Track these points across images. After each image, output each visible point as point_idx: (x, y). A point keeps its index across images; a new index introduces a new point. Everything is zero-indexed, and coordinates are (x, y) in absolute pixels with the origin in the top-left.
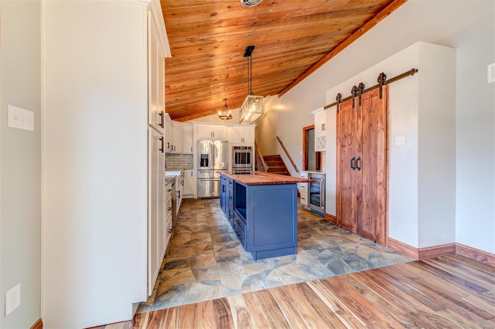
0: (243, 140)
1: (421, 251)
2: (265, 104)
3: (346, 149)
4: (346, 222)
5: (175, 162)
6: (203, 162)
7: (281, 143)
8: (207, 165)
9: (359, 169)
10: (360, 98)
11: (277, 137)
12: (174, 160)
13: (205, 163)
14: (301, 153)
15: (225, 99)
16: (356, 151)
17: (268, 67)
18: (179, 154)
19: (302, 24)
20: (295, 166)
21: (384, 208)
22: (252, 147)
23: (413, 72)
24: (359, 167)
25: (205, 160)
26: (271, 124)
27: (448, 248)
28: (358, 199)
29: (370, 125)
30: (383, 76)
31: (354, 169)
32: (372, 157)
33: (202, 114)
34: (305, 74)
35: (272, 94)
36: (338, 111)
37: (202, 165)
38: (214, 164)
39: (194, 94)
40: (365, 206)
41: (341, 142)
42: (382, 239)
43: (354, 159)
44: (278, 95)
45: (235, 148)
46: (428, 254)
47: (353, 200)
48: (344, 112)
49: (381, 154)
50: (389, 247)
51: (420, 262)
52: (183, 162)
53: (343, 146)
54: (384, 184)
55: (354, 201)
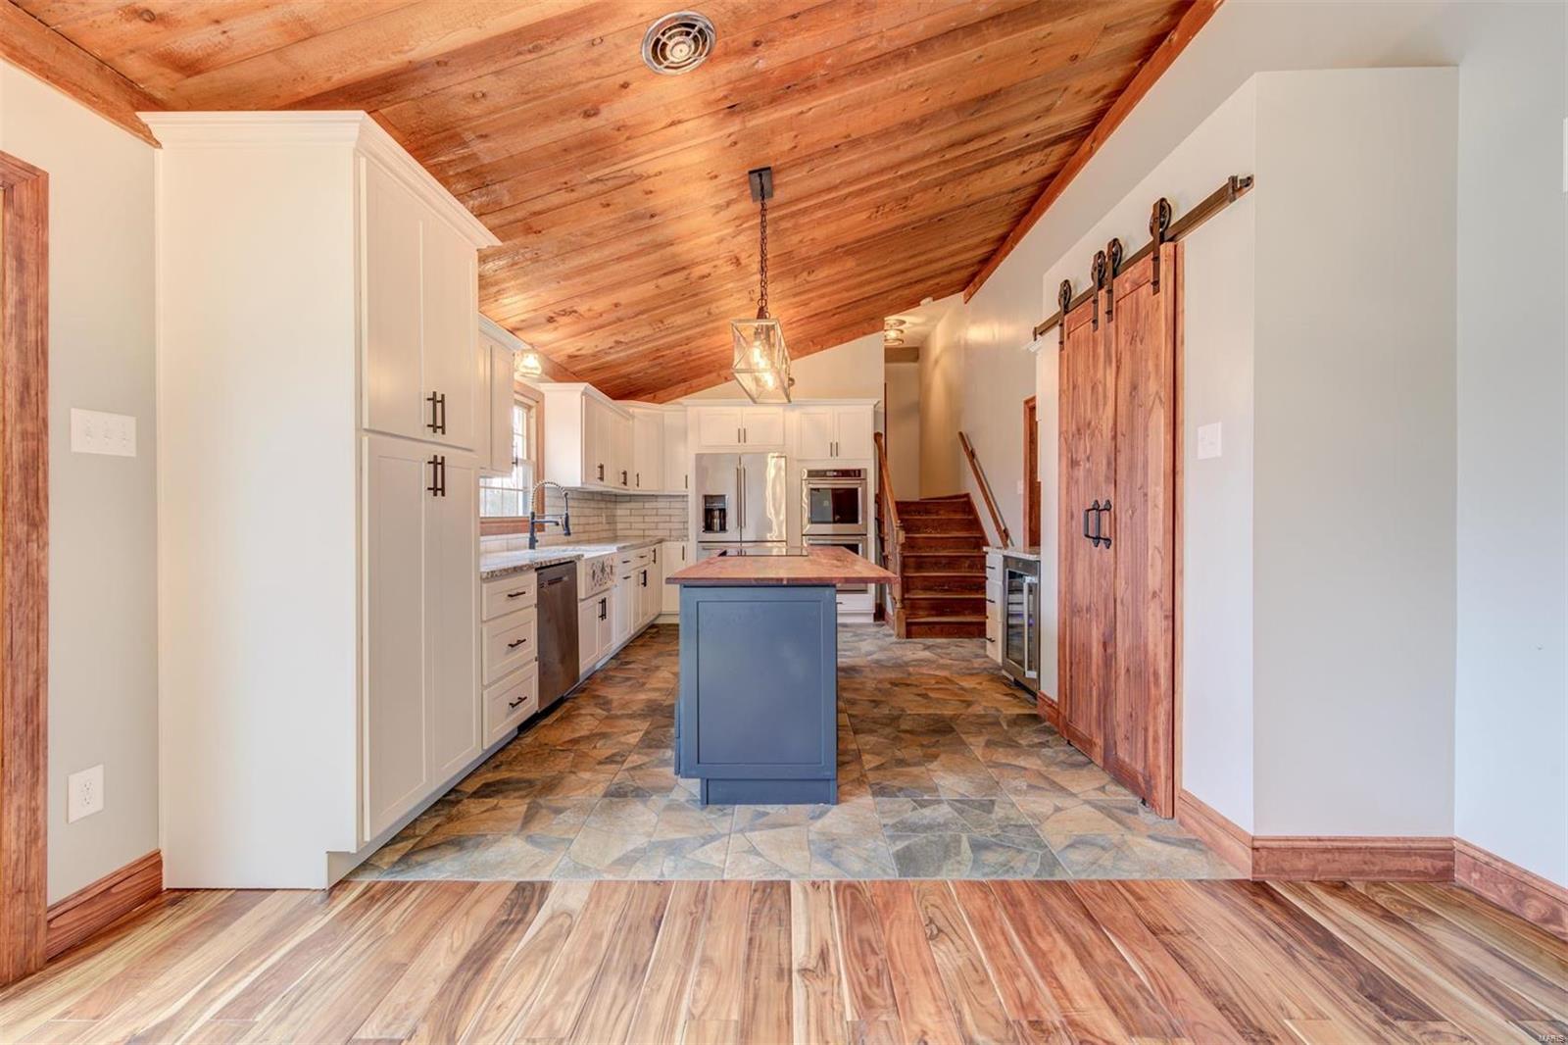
0: (835, 449)
1: (1264, 848)
3: (1080, 473)
4: (1081, 728)
5: (647, 519)
6: (713, 517)
7: (972, 455)
8: (723, 528)
9: (1108, 541)
10: (1110, 292)
11: (961, 434)
12: (645, 512)
13: (717, 521)
16: (1102, 479)
17: (864, 216)
18: (656, 496)
19: (901, 75)
20: (1005, 531)
21: (1164, 682)
22: (865, 470)
23: (1236, 187)
24: (1106, 532)
25: (717, 513)
26: (951, 392)
28: (1105, 645)
29: (1134, 387)
30: (1162, 208)
31: (1097, 539)
32: (1139, 498)
33: (719, 375)
34: (1027, 217)
35: (939, 293)
36: (1061, 343)
37: (708, 527)
38: (740, 524)
39: (662, 322)
40: (1123, 672)
41: (1069, 450)
42: (1161, 794)
43: (1096, 508)
44: (962, 293)
45: (812, 474)
46: (1303, 863)
47: (1094, 650)
48: (1076, 346)
49: (1158, 492)
50: (1181, 823)
51: (1259, 889)
52: (668, 519)
53: (1074, 463)
54: (1166, 595)
55: (1096, 649)
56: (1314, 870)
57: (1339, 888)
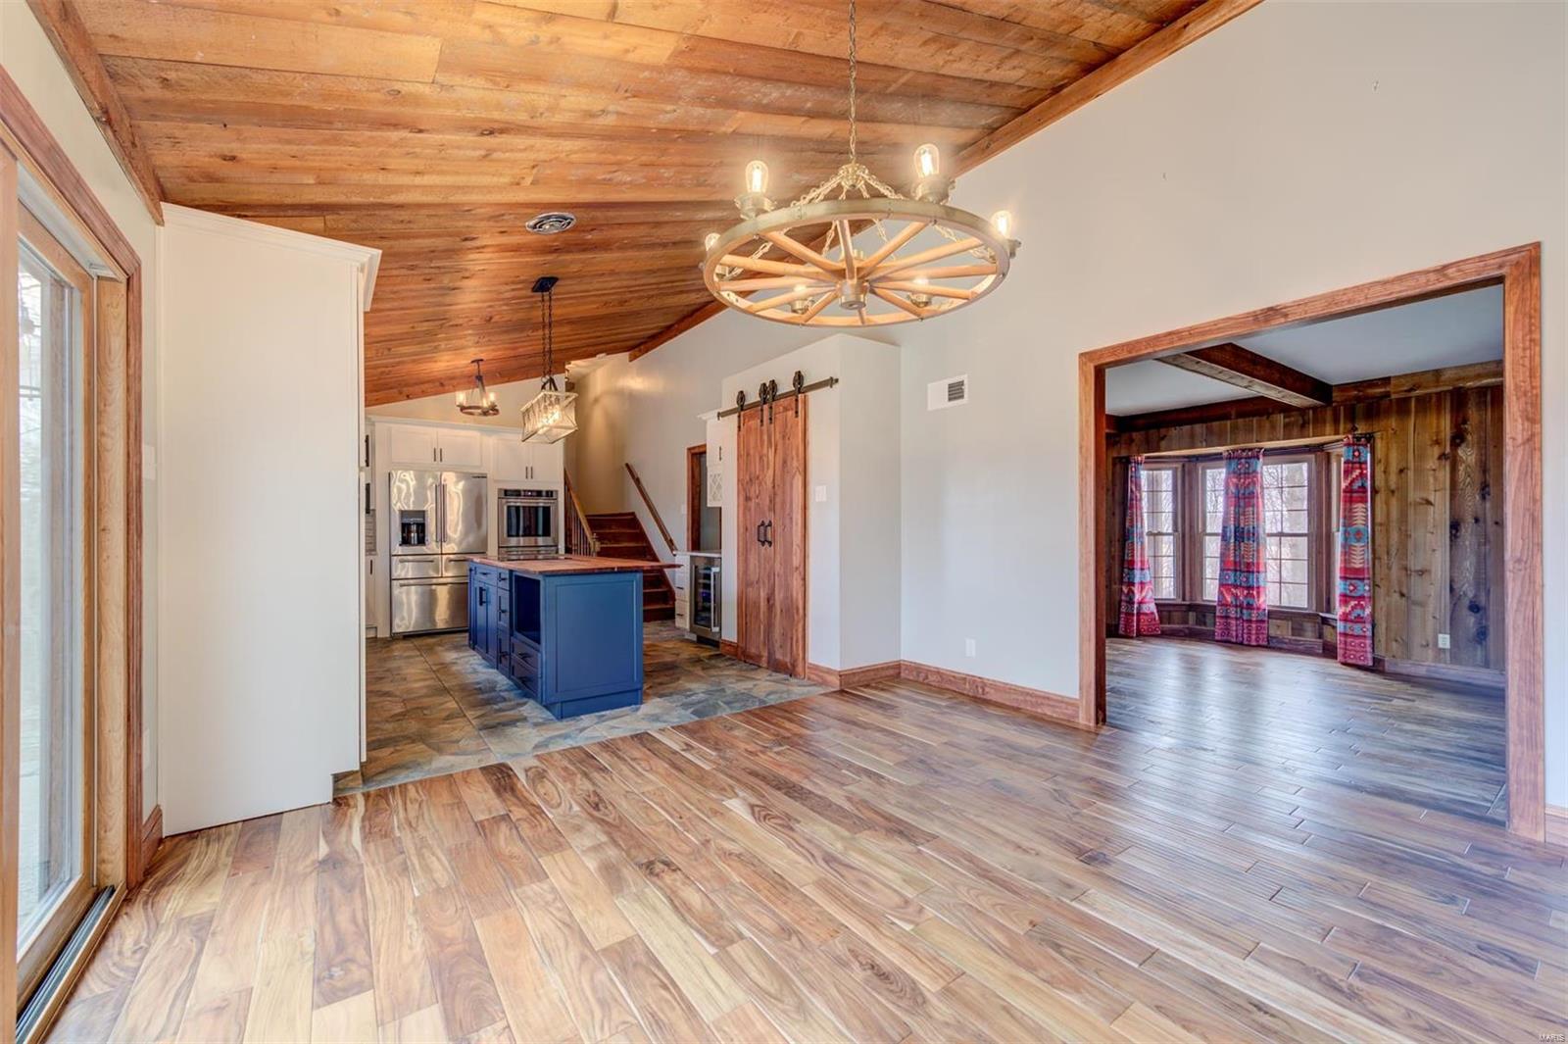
0: (530, 473)
1: (843, 675)
2: (595, 370)
3: (752, 504)
4: (753, 651)
6: (409, 532)
7: (637, 481)
8: (422, 541)
9: (770, 543)
10: (771, 408)
11: (627, 465)
13: (415, 536)
14: (684, 510)
15: (478, 361)
16: (766, 508)
20: (671, 541)
21: (801, 611)
22: (557, 492)
23: (831, 382)
24: (769, 538)
25: (414, 528)
26: (612, 427)
27: (888, 668)
28: (768, 601)
29: (785, 462)
30: (799, 378)
31: (763, 543)
32: (787, 521)
34: (690, 319)
35: (610, 352)
36: (739, 427)
37: (406, 541)
38: (442, 538)
40: (778, 612)
41: (744, 490)
42: (799, 669)
43: (763, 524)
44: (627, 353)
45: (506, 493)
46: (856, 678)
47: (762, 604)
48: (749, 431)
49: (797, 517)
50: (809, 679)
51: (842, 692)
53: (748, 499)
54: (801, 569)
55: (763, 604)
56: (859, 681)
57: (867, 686)
